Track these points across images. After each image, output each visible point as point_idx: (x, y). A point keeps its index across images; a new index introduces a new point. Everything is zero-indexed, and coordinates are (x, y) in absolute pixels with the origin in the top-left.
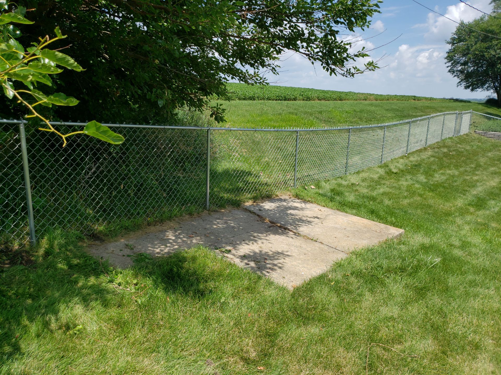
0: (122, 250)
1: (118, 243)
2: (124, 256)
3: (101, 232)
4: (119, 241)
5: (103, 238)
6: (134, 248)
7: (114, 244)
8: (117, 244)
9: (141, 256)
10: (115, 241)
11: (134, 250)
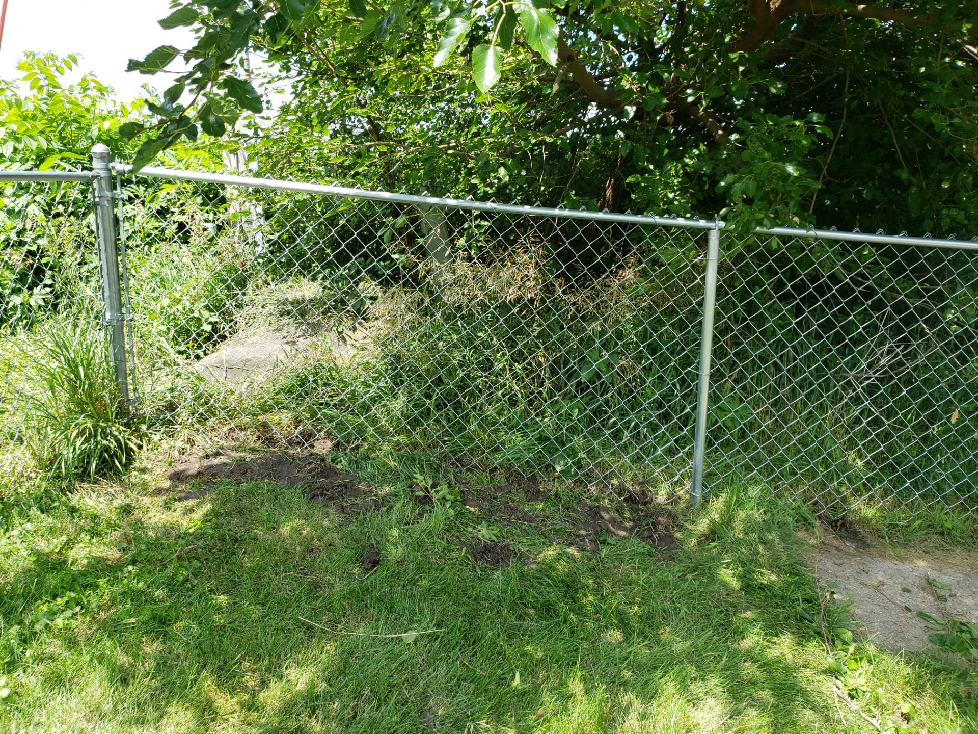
0: (909, 591)
1: (905, 567)
2: (907, 609)
3: (865, 521)
4: (912, 562)
5: (870, 539)
6: (949, 599)
7: (892, 565)
8: (901, 566)
9: (963, 631)
10: (899, 558)
11: (949, 603)
